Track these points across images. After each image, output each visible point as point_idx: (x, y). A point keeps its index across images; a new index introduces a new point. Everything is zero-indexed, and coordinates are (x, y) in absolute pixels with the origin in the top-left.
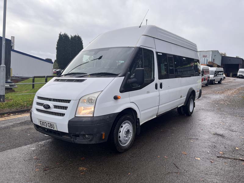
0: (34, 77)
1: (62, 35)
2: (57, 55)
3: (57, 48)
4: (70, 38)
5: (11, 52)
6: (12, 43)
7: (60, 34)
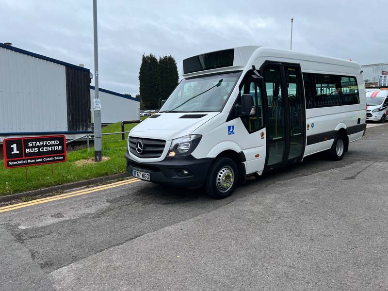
0: (124, 123)
1: (147, 57)
2: (140, 88)
3: (140, 78)
4: (158, 61)
5: (91, 90)
6: (90, 75)
7: (144, 56)
